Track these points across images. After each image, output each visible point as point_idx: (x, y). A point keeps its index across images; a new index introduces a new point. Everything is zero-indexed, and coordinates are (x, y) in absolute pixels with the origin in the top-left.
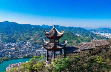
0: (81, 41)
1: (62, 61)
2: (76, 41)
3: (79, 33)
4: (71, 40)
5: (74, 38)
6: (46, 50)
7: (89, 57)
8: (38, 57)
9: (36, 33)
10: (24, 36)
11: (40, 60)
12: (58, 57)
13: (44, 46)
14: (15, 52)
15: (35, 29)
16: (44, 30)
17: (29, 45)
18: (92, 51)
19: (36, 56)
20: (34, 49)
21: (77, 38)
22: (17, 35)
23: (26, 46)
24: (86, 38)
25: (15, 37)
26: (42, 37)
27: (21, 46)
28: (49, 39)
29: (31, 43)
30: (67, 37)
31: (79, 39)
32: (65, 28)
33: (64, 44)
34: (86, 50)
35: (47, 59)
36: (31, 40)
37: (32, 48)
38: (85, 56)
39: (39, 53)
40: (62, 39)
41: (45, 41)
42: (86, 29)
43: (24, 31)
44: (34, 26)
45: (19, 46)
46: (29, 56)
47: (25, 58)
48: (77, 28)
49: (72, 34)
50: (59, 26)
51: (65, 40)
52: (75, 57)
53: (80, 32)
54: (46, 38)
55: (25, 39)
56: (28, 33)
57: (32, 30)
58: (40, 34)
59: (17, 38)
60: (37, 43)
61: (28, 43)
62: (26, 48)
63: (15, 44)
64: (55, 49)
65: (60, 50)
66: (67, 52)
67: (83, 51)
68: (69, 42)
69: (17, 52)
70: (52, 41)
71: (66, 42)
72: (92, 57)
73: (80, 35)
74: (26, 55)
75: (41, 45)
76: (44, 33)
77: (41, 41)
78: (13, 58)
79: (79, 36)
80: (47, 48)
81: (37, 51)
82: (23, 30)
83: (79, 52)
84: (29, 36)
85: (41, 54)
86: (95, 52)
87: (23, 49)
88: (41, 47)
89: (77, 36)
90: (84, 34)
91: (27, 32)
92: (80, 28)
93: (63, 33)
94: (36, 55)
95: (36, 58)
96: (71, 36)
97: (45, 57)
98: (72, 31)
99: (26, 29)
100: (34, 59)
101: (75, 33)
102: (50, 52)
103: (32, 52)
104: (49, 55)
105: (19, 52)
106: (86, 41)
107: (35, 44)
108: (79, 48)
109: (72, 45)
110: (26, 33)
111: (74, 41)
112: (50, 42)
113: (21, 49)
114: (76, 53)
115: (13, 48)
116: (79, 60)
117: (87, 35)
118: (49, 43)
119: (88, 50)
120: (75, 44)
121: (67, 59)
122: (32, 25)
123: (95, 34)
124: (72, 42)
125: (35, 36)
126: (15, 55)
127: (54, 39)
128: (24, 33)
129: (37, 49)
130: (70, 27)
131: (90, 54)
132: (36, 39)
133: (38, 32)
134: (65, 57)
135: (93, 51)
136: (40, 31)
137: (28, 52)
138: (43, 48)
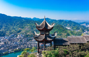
0: (71, 34)
1: (52, 54)
2: (66, 34)
3: (69, 26)
4: (61, 33)
5: (64, 30)
6: (37, 42)
7: (78, 51)
8: (30, 50)
9: (27, 26)
10: (15, 29)
11: (32, 52)
12: (48, 49)
13: (35, 38)
14: (5, 47)
15: (27, 22)
16: (35, 23)
17: (20, 38)
18: (82, 46)
19: (27, 49)
20: (25, 41)
21: (66, 31)
22: (6, 28)
23: (17, 39)
24: (76, 31)
25: (4, 30)
26: (33, 29)
27: (11, 40)
28: (40, 32)
29: (22, 35)
30: (57, 29)
31: (69, 32)
32: (55, 21)
33: (54, 36)
34: (76, 44)
35: (38, 51)
36: (22, 33)
37: (23, 41)
38: (74, 50)
39: (31, 45)
40: (52, 31)
41: (36, 33)
42: (77, 22)
43: (15, 24)
44: (25, 19)
45: (9, 40)
46: (20, 49)
47: (16, 52)
48: (67, 21)
49: (62, 27)
50: (50, 19)
51: (55, 32)
52: (64, 50)
53: (71, 26)
54: (36, 30)
55: (15, 32)
56: (18, 26)
57: (22, 23)
58: (31, 26)
59: (7, 31)
60: (28, 35)
61: (18, 35)
62: (17, 41)
63: (4, 38)
64: (45, 41)
65: (50, 42)
66: (57, 44)
67: (73, 45)
68: (59, 35)
69: (7, 47)
70: (43, 33)
71: (56, 34)
72: (82, 52)
73: (71, 28)
74: (17, 48)
75: (32, 37)
76: (35, 25)
77: (32, 34)
78: (3, 54)
79: (69, 30)
80: (38, 40)
81: (28, 43)
82: (13, 22)
83: (69, 46)
84: (20, 28)
85: (32, 47)
86: (86, 48)
87: (14, 43)
88: (32, 39)
89: (67, 29)
90: (75, 27)
91: (18, 24)
92: (70, 21)
93: (53, 26)
94: (28, 47)
95: (28, 50)
96: (61, 28)
97: (36, 49)
98: (62, 24)
99: (17, 22)
100: (26, 51)
101: (65, 26)
102: (41, 44)
103: (24, 44)
104: (39, 47)
105: (10, 46)
106: (76, 34)
107: (26, 37)
108: (69, 41)
109: (61, 38)
110: (16, 26)
111: (64, 34)
112: (41, 34)
113: (11, 43)
114: (66, 46)
115: (2, 43)
116: (68, 53)
117: (78, 29)
118: (40, 36)
119: (78, 44)
120: (64, 37)
121: (56, 51)
122: (23, 18)
123: (87, 27)
124: (62, 35)
125: (26, 29)
126: (5, 50)
127: (45, 31)
128: (14, 26)
129: (28, 41)
130: (60, 20)
131: (80, 48)
132: (27, 32)
133: (29, 24)
134: (54, 49)
135: (84, 46)
136: (31, 23)
137: (19, 45)
138: (34, 40)
